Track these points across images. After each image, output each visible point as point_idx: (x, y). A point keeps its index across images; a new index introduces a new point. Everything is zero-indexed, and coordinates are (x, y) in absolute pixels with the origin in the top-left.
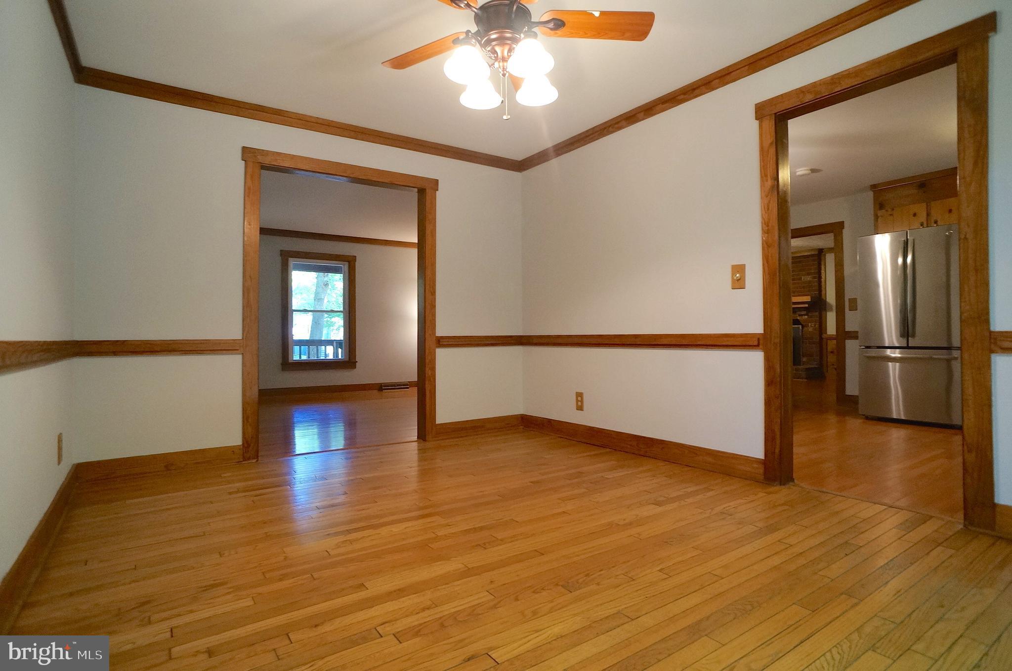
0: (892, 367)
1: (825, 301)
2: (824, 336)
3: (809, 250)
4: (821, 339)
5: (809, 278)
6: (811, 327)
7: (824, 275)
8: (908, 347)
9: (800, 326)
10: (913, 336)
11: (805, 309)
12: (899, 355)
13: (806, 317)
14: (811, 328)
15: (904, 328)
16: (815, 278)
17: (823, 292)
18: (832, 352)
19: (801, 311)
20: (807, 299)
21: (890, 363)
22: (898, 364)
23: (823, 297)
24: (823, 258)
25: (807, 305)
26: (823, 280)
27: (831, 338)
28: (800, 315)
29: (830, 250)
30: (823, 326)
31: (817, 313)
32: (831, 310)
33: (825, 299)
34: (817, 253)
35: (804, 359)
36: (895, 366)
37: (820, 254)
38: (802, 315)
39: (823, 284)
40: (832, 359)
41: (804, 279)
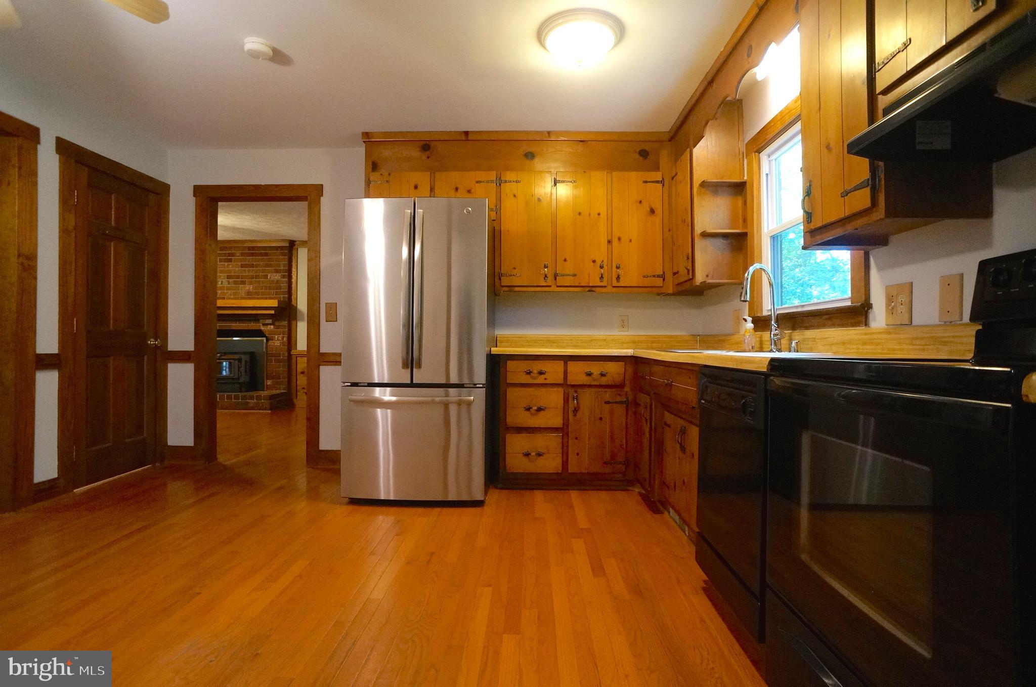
0: (382, 417)
1: (296, 308)
2: (293, 352)
3: (277, 241)
4: (290, 355)
5: (277, 277)
6: (278, 340)
7: (296, 275)
8: (412, 385)
9: (264, 339)
10: (419, 366)
11: (270, 316)
12: (394, 399)
13: (272, 327)
14: (278, 342)
15: (407, 353)
16: (283, 277)
17: (293, 297)
18: (303, 373)
19: (265, 319)
20: (274, 303)
21: (379, 411)
22: (389, 411)
23: (293, 302)
24: (294, 252)
25: (272, 312)
26: (294, 280)
27: (301, 355)
28: (264, 325)
29: (304, 243)
30: (293, 340)
31: (286, 322)
32: (302, 320)
33: (295, 305)
34: (288, 245)
35: (269, 382)
36: (387, 414)
37: (292, 246)
38: (268, 324)
39: (294, 286)
40: (302, 381)
41: (270, 278)
